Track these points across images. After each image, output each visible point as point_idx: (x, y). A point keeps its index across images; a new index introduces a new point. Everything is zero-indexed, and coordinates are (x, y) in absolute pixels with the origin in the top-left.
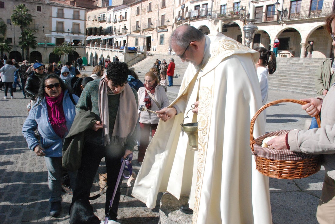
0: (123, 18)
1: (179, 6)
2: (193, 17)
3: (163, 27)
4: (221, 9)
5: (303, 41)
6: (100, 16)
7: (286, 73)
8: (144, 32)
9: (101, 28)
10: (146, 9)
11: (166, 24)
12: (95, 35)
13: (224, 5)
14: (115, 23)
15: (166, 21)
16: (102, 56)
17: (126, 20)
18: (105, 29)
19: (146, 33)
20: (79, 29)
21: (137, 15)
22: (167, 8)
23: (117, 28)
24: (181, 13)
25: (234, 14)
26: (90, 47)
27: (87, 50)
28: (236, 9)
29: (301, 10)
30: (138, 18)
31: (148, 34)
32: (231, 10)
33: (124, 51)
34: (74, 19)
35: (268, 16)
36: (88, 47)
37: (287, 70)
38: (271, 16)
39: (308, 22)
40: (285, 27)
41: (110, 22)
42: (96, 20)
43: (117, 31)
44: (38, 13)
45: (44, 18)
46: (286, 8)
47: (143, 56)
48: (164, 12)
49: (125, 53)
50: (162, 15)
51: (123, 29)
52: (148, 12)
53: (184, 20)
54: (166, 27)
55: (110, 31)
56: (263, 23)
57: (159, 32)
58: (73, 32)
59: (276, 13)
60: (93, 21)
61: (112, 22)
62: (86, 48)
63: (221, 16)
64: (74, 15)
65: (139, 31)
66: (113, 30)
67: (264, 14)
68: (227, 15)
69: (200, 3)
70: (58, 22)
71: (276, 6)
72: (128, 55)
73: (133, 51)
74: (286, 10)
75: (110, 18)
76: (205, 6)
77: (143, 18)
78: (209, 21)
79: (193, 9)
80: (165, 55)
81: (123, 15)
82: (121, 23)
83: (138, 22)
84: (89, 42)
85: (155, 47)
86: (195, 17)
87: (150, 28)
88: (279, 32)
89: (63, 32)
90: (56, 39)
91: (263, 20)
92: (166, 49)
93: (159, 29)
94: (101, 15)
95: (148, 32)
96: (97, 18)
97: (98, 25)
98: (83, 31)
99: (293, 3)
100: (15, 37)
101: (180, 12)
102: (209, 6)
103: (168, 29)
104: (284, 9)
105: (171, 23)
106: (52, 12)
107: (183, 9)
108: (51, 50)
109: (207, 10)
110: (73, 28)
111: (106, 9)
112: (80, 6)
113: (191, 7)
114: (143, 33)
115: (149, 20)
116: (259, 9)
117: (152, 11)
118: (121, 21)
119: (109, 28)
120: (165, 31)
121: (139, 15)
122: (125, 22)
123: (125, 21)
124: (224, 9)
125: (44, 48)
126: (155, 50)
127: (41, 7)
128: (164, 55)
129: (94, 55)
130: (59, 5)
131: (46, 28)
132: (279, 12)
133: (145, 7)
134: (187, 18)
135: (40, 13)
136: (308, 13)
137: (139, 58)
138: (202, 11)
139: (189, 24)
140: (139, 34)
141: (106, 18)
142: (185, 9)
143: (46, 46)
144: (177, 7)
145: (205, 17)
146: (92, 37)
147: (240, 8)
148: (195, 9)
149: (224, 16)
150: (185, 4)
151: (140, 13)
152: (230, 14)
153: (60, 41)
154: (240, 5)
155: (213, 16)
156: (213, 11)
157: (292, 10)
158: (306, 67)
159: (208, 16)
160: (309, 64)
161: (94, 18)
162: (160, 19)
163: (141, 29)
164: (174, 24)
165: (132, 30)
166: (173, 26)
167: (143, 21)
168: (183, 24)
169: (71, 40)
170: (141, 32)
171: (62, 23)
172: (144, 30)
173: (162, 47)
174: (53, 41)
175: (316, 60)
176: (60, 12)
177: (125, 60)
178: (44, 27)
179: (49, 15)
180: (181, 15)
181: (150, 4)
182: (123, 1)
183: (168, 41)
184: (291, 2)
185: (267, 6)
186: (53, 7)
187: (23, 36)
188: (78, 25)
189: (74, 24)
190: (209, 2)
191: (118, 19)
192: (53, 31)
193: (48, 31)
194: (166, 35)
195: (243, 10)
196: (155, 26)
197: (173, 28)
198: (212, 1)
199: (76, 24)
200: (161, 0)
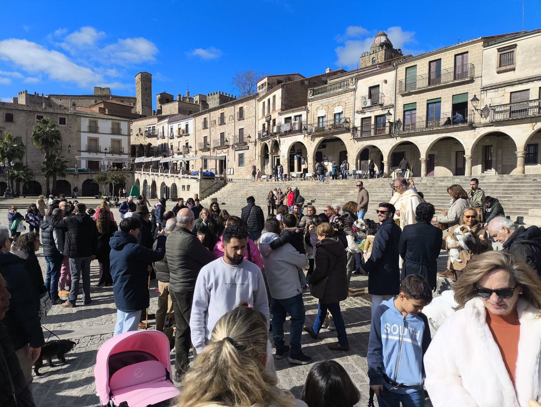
0: (183, 133)
1: (262, 118)
2: (283, 132)
3: (242, 143)
4: (319, 121)
5: (423, 156)
6: (148, 130)
8: (216, 150)
9: (150, 144)
10: (217, 121)
11: (245, 140)
12: (148, 156)
13: (323, 117)
14: (171, 139)
15: (245, 136)
16: (163, 184)
17: (189, 135)
18: (156, 147)
19: (219, 151)
20: (120, 147)
21: (204, 129)
22: (246, 120)
23: (175, 145)
24: (266, 126)
25: (336, 128)
26: (142, 172)
27: (137, 176)
28: (337, 121)
29: (417, 121)
30: (206, 133)
31: (221, 153)
32: (332, 123)
33: (199, 177)
34: (113, 134)
35: (377, 129)
36: (138, 172)
38: (382, 128)
39: (426, 134)
40: (399, 140)
41: (164, 137)
42: (142, 134)
43: (175, 150)
44: (61, 127)
45: (70, 133)
46: (399, 119)
47: (223, 182)
48: (241, 125)
49: (200, 180)
50: (240, 129)
51: (184, 146)
52: (220, 125)
53: (271, 135)
54: (246, 144)
55: (164, 150)
56: (372, 137)
57: (236, 151)
58: (112, 152)
59: (388, 124)
60: (137, 135)
61: (166, 138)
62: (135, 174)
63: (320, 131)
64: (113, 129)
65: (209, 150)
66: (168, 149)
67: (372, 127)
68: (326, 128)
69: (292, 115)
70: (90, 139)
71: (387, 117)
72: (204, 181)
73: (210, 177)
74: (399, 121)
75: (163, 132)
76: (298, 118)
77: (213, 133)
78: (305, 136)
79: (283, 122)
80: (249, 180)
81: (183, 127)
82: (180, 139)
83: (205, 138)
84: (140, 165)
85: (232, 169)
86: (286, 132)
87: (223, 143)
88: (393, 147)
89: (97, 151)
90: (87, 162)
91: (372, 134)
92: (247, 171)
93: (236, 146)
94: (149, 128)
95: (221, 150)
96: (143, 132)
97: (145, 141)
98: (126, 149)
99: (406, 113)
100: (28, 161)
101: (264, 125)
102: (304, 118)
103: (248, 147)
104: (397, 119)
105: (252, 139)
106: (80, 125)
107: (269, 122)
108: (84, 178)
109: (301, 123)
110: (112, 147)
111: (156, 119)
112: (122, 115)
113: (280, 120)
114: (214, 151)
115: (222, 135)
116: (366, 121)
117: (225, 124)
118: (180, 136)
119: (162, 145)
120: (245, 149)
121: (207, 128)
122: (187, 138)
123: (186, 136)
124: (323, 122)
125: (75, 175)
126: (232, 173)
127: (65, 119)
128: (246, 180)
129: (150, 183)
130: (91, 116)
131: (73, 147)
132: (391, 123)
133: (214, 119)
134: (275, 133)
135: (64, 127)
136: (424, 124)
137: (218, 186)
138: (295, 124)
139: (278, 140)
140: (207, 154)
141: (156, 131)
142: (271, 122)
143: (76, 172)
144: (260, 119)
145: (300, 131)
146: (144, 159)
147: (343, 121)
148: (286, 122)
149: (323, 130)
150: (271, 116)
151: (209, 126)
152: (330, 127)
153: (94, 165)
154: (342, 116)
155: (309, 131)
156: (309, 125)
157: (406, 120)
158: (431, 187)
159: (303, 131)
160: (433, 184)
161: (138, 132)
162: (237, 134)
163: (212, 147)
164: (257, 140)
165: (197, 149)
166: (256, 142)
167: (214, 136)
168: (270, 140)
169: (109, 163)
170: (212, 150)
171: (96, 140)
172: (214, 148)
173: (242, 169)
174: (84, 165)
175: (441, 179)
176: (93, 125)
177: (201, 188)
178: (70, 146)
179: (76, 130)
180: (266, 130)
181: (222, 114)
182: (179, 109)
183: (250, 161)
184: (404, 112)
185: (376, 117)
186: (82, 118)
187: (48, 160)
188: (119, 141)
189: (113, 141)
190: (304, 113)
191: (176, 133)
192: (83, 151)
193: (76, 152)
194: (247, 154)
195: (347, 122)
196: (231, 143)
197: (255, 145)
198: (307, 113)
199: (116, 141)
200: (237, 110)
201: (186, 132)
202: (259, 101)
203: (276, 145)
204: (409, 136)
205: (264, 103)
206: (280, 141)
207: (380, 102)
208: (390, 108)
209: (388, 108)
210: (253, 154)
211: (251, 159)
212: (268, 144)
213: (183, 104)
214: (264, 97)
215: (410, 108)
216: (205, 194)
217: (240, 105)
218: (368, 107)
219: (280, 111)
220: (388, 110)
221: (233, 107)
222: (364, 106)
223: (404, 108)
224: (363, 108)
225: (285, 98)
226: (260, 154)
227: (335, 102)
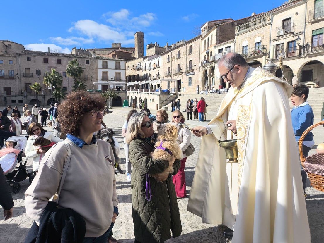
0: (156, 66)
1: (204, 51)
2: (217, 59)
3: (191, 71)
4: (243, 50)
6: (137, 66)
7: (314, 103)
8: (175, 76)
9: (139, 75)
10: (176, 57)
11: (193, 68)
12: (133, 81)
13: (246, 46)
14: (149, 70)
15: (193, 65)
16: (140, 98)
17: (159, 67)
18: (142, 76)
20: (120, 77)
21: (168, 63)
22: (193, 54)
23: (152, 75)
24: (206, 57)
25: (256, 53)
26: (130, 91)
27: (128, 94)
28: (257, 48)
30: (169, 65)
31: (178, 78)
32: (253, 50)
33: (159, 93)
34: (116, 69)
35: (289, 52)
36: (128, 91)
37: (314, 100)
38: (292, 51)
40: (308, 60)
41: (146, 70)
42: (134, 69)
43: (152, 77)
44: (87, 66)
45: (92, 69)
46: (308, 43)
47: (175, 96)
48: (191, 57)
49: (160, 95)
50: (190, 61)
51: (156, 75)
52: (177, 59)
53: (209, 63)
54: (193, 70)
55: (146, 77)
56: (285, 58)
57: (187, 75)
58: (115, 80)
59: (298, 48)
60: (132, 69)
62: (127, 93)
64: (116, 66)
65: (170, 76)
66: (148, 77)
67: (285, 51)
68: (249, 54)
69: (223, 47)
70: (103, 73)
71: (297, 42)
72: (162, 96)
73: (167, 93)
74: (307, 45)
75: (145, 66)
76: (228, 49)
77: (173, 65)
79: (217, 52)
80: (194, 95)
81: (156, 63)
82: (155, 70)
83: (169, 68)
84: (129, 87)
85: (184, 88)
87: (179, 71)
88: (302, 66)
89: (107, 80)
90: (102, 86)
92: (194, 89)
93: (187, 73)
94: (138, 65)
95: (178, 76)
96: (135, 67)
97: (136, 73)
98: (124, 78)
99: (314, 37)
100: (69, 86)
101: (205, 56)
102: (232, 48)
103: (195, 72)
104: (306, 43)
105: (197, 67)
106: (98, 64)
107: (208, 54)
110: (116, 77)
111: (142, 59)
112: (121, 58)
113: (215, 51)
114: (173, 77)
115: (179, 65)
116: (280, 47)
117: (180, 58)
118: (155, 68)
119: (145, 75)
120: (193, 74)
121: (170, 62)
123: (158, 68)
126: (184, 91)
127: (89, 61)
128: (192, 95)
129: (134, 98)
130: (104, 58)
131: (94, 77)
132: (301, 47)
133: (174, 55)
134: (212, 61)
135: (89, 66)
139: (213, 66)
140: (170, 78)
141: (142, 66)
142: (210, 53)
143: (94, 92)
146: (131, 83)
147: (261, 47)
148: (219, 52)
149: (246, 56)
150: (209, 49)
151: (170, 60)
152: (252, 53)
153: (105, 88)
154: (261, 44)
157: (314, 43)
161: (132, 67)
162: (188, 64)
163: (172, 74)
164: (200, 67)
165: (164, 76)
166: (200, 69)
168: (208, 67)
169: (114, 86)
171: (106, 73)
172: (174, 74)
173: (191, 87)
174: (100, 88)
176: (105, 64)
177: (160, 100)
178: (92, 77)
179: (95, 67)
180: (206, 59)
181: (179, 52)
182: (156, 52)
183: (196, 82)
184: (313, 36)
185: (288, 43)
186: (99, 60)
187: (75, 85)
188: (120, 73)
189: (116, 73)
190: (232, 45)
191: (152, 67)
192: (100, 80)
193: (95, 80)
194: (194, 77)
195: (264, 48)
196: (184, 71)
197: (199, 71)
198: (235, 44)
199: (118, 73)
200: (188, 48)
201: (158, 66)
202: (202, 40)
203: (213, 69)
204: (316, 56)
205: (205, 41)
206: (215, 67)
207: (292, 31)
208: (300, 34)
209: (298, 35)
210: (198, 77)
211: (197, 81)
212: (207, 69)
213: (158, 49)
214: (205, 36)
215: (318, 33)
216: (163, 104)
217: (190, 44)
218: (281, 36)
219: (215, 45)
220: (298, 36)
221: (185, 46)
222: (278, 35)
223: (312, 33)
224: (277, 37)
225: (219, 35)
226: (202, 77)
227: (255, 35)
